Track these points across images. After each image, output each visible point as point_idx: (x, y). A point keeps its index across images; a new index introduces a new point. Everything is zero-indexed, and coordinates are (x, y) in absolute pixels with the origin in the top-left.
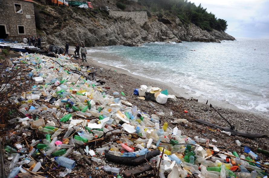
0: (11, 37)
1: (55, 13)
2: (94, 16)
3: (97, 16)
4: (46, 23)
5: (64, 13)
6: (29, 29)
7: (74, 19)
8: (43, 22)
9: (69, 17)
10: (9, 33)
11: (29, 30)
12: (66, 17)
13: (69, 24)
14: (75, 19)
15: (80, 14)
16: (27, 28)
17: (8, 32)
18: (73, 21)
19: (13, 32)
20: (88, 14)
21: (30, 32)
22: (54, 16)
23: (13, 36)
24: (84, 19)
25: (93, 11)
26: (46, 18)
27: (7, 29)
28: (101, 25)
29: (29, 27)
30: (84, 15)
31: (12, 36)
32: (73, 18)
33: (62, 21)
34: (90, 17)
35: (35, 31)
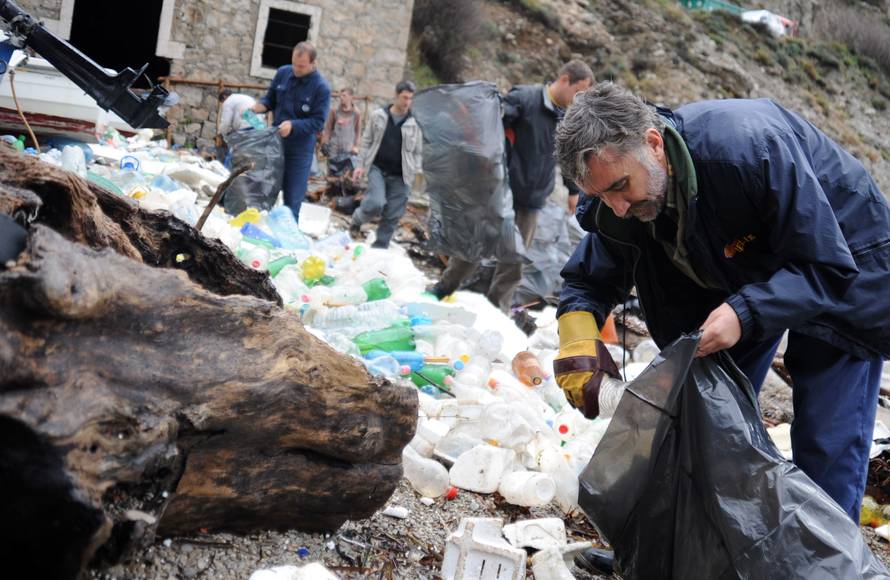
0: (191, 84)
1: (587, 15)
2: (821, 84)
3: (835, 87)
4: (513, 62)
5: (641, 31)
6: (352, 41)
7: (699, 68)
8: (493, 51)
9: (667, 50)
10: (182, 48)
11: (351, 53)
12: (646, 50)
13: (663, 94)
14: (704, 72)
15: (735, 49)
16: (334, 30)
17: (173, 38)
18: (693, 81)
19: (218, 50)
20: (783, 63)
21: (356, 69)
22: (571, 35)
23: (207, 78)
24: (762, 85)
25: (811, 55)
26: (521, 35)
27: (176, 18)
28: (865, 142)
29: (353, 32)
30: (762, 61)
31: (195, 77)
32: (693, 62)
33: (622, 69)
34: (799, 80)
35: (393, 65)
